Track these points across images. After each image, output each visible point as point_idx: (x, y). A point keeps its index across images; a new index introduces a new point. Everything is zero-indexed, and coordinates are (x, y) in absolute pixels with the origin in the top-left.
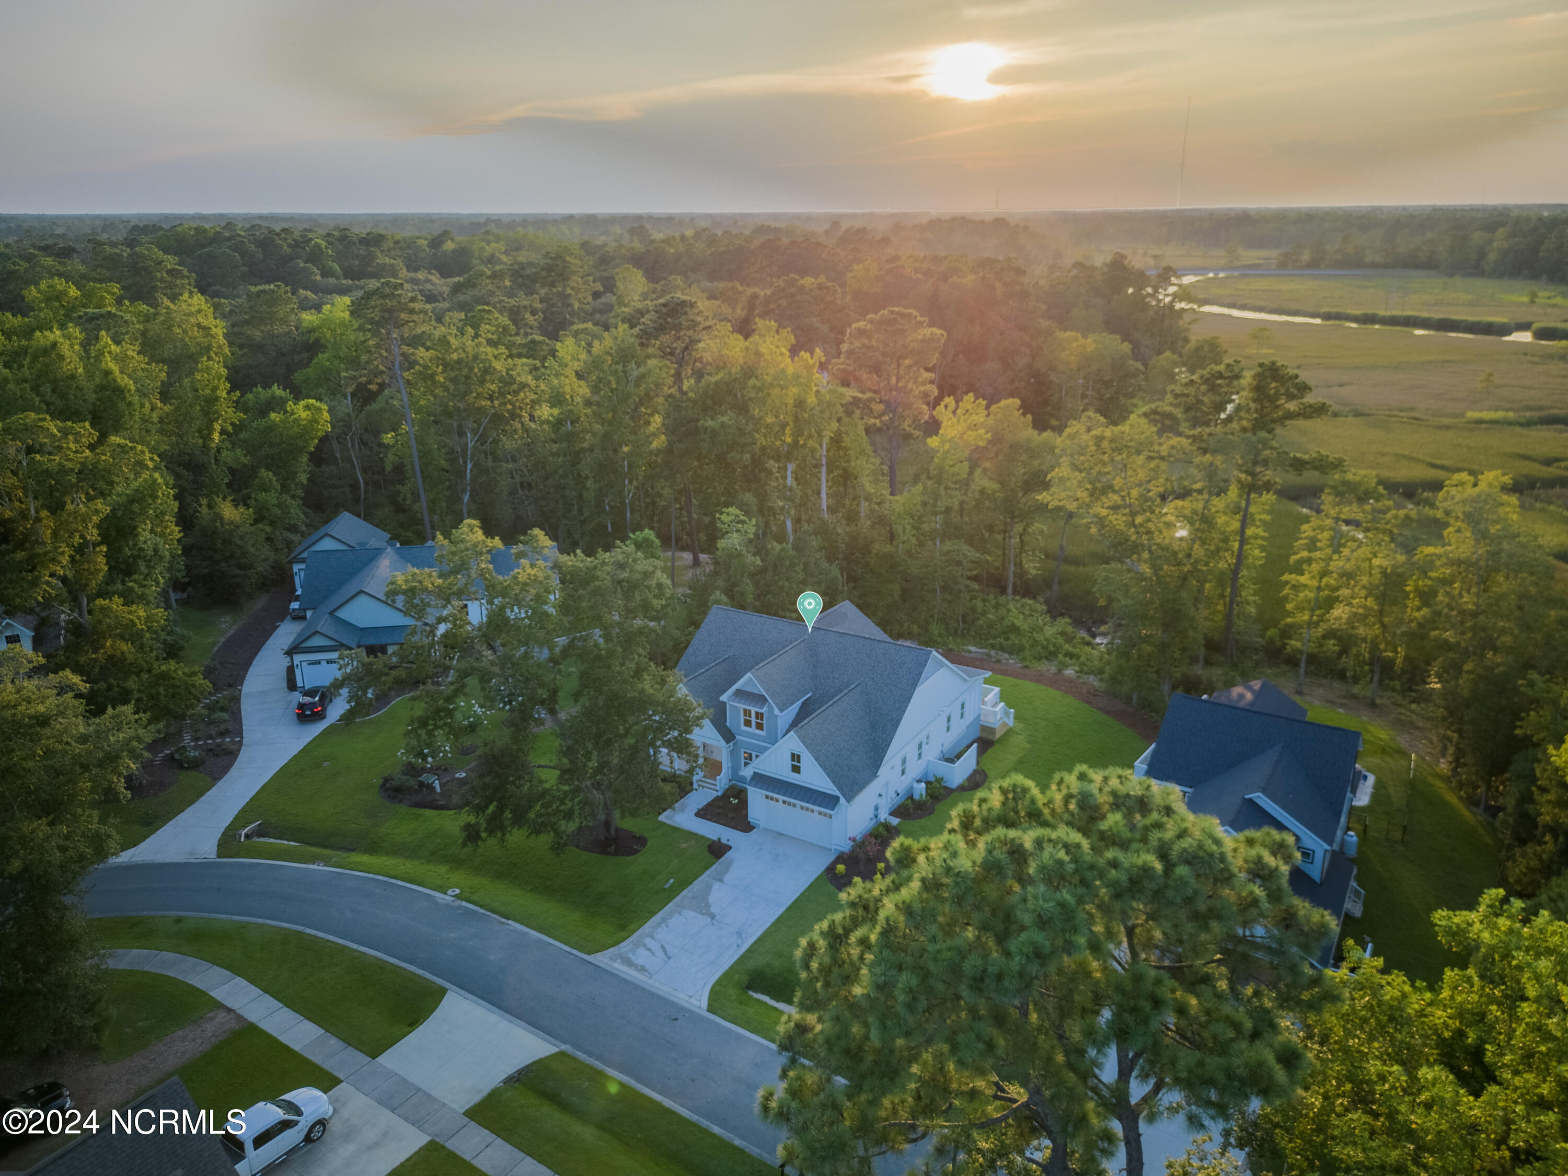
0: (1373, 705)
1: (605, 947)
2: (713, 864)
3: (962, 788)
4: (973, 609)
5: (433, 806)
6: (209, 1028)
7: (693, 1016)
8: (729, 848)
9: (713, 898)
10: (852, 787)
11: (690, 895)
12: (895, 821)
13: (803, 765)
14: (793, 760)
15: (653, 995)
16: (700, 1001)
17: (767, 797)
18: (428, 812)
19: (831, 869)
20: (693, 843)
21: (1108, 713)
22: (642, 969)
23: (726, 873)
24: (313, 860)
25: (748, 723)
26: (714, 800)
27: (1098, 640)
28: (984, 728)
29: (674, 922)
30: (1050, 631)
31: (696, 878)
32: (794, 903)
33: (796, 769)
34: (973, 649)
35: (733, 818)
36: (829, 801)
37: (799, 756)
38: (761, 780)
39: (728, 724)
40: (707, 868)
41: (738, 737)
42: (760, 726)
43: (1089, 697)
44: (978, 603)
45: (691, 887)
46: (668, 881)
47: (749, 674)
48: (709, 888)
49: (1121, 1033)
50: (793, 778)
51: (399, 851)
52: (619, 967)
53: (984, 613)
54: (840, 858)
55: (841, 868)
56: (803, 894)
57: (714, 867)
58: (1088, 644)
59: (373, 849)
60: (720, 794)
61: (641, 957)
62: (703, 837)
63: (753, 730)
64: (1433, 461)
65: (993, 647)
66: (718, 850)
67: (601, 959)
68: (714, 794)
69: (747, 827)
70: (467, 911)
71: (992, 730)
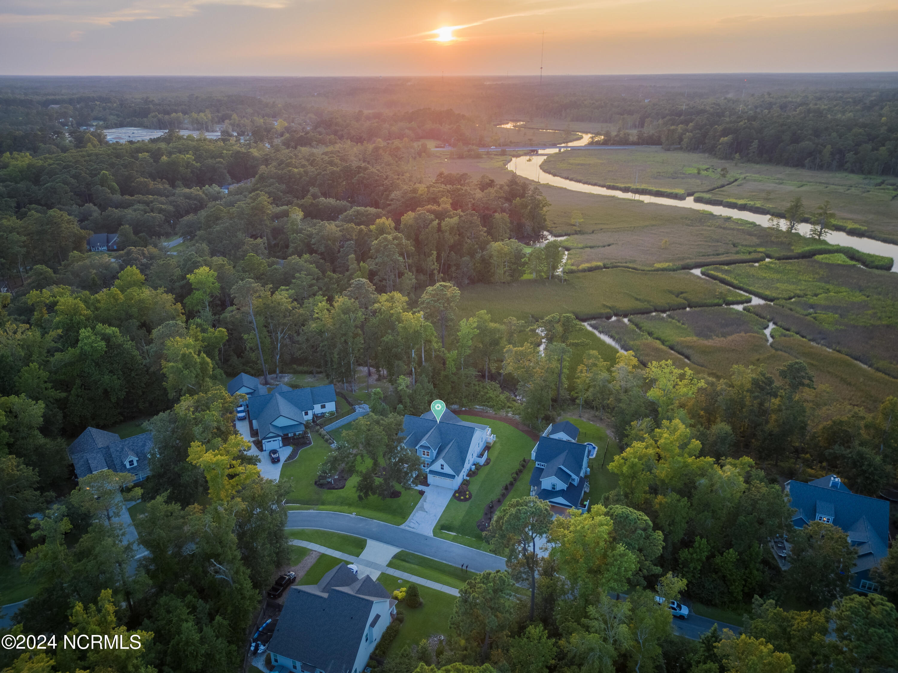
0: (601, 419)
1: (402, 524)
2: (422, 497)
3: (484, 465)
4: (476, 390)
5: (334, 488)
6: (313, 556)
7: (431, 538)
8: (425, 492)
9: (425, 507)
10: (458, 472)
12: (468, 478)
13: (444, 467)
14: (441, 466)
15: (418, 534)
16: (431, 534)
17: (434, 477)
18: (334, 491)
19: (454, 495)
20: (416, 492)
21: (523, 431)
22: (413, 528)
23: (426, 499)
24: (309, 509)
25: (424, 454)
27: (518, 398)
28: (487, 443)
29: (417, 515)
30: (502, 397)
31: (419, 502)
32: (447, 506)
33: (442, 469)
34: (478, 407)
35: (424, 483)
36: (453, 477)
37: (443, 465)
38: (432, 472)
40: (421, 499)
41: (421, 458)
42: (428, 455)
43: (516, 425)
44: (477, 387)
46: (411, 503)
47: (424, 440)
48: (423, 505)
49: (532, 529)
50: (442, 471)
51: (330, 503)
52: (407, 528)
53: (479, 391)
54: (456, 492)
55: (457, 495)
58: (514, 401)
59: (323, 504)
61: (412, 525)
62: (417, 490)
63: (426, 456)
64: (637, 297)
65: (484, 405)
66: (422, 493)
67: (402, 527)
69: (428, 485)
70: (361, 519)
71: (490, 443)
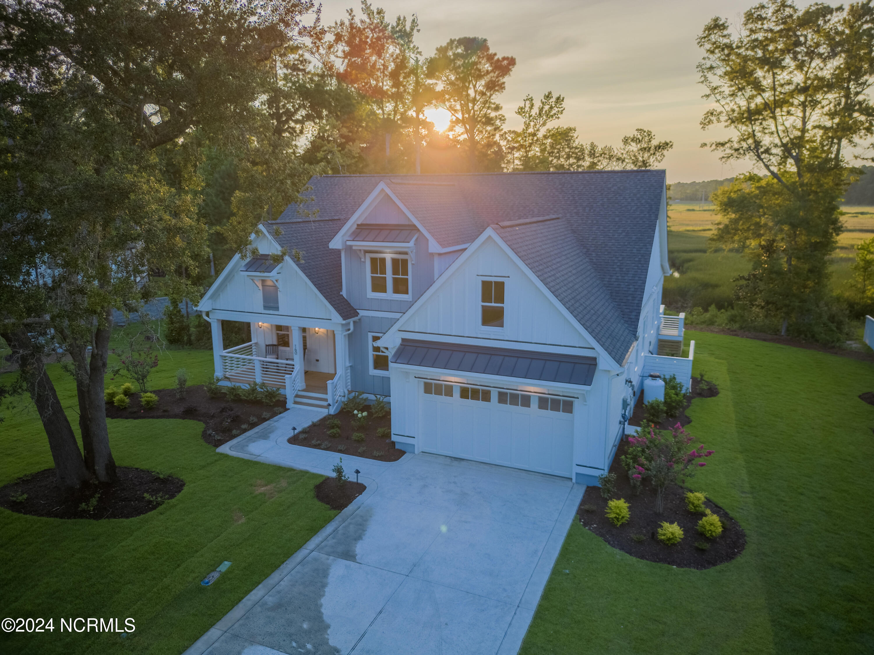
2: (328, 520)
8: (360, 488)
9: (330, 598)
11: (270, 600)
13: (509, 304)
14: (486, 296)
17: (428, 388)
20: (283, 483)
23: (359, 538)
25: (380, 285)
26: (324, 420)
31: (288, 555)
32: (546, 596)
33: (493, 317)
35: (359, 441)
37: (500, 286)
39: (344, 293)
40: (314, 531)
41: (362, 313)
42: (400, 287)
45: (275, 577)
46: (214, 567)
47: (382, 185)
48: (320, 577)
50: (488, 336)
56: (555, 572)
57: (329, 529)
60: (332, 411)
62: (305, 473)
63: (390, 295)
66: (336, 495)
68: (324, 412)
69: (389, 452)
